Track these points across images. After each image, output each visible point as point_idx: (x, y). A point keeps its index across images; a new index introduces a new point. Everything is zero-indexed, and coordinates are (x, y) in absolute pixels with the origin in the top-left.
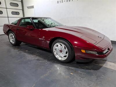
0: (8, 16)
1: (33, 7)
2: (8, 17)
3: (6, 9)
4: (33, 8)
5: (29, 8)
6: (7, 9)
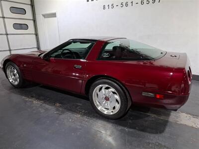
0: (6, 32)
1: (54, 15)
2: (7, 34)
3: (2, 19)
4: (56, 17)
6: (5, 19)
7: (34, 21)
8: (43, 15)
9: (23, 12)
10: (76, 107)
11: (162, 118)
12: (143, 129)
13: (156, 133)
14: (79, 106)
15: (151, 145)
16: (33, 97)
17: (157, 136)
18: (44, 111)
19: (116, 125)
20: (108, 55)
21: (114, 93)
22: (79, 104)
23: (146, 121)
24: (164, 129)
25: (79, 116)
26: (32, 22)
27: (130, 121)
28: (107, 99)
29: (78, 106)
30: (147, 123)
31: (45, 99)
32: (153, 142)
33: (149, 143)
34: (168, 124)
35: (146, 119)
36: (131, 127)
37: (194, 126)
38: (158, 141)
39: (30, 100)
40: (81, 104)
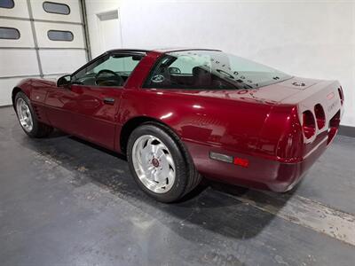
0: (36, 44)
1: (114, 15)
2: (37, 49)
3: (29, 22)
4: (117, 18)
5: (103, 17)
6: (35, 23)
7: (85, 25)
8: (97, 15)
9: (66, 9)
10: (111, 176)
11: (265, 209)
12: (216, 227)
13: (240, 237)
14: (118, 174)
15: (215, 260)
16: (48, 153)
17: (236, 243)
18: (53, 177)
19: (167, 214)
20: (162, 79)
21: (165, 152)
22: (119, 171)
23: (230, 212)
24: (259, 231)
25: (108, 191)
26: (81, 27)
27: (197, 209)
28: (156, 163)
29: (115, 173)
30: (229, 216)
31: (67, 158)
32: (224, 254)
33: (215, 255)
34: (273, 221)
35: (232, 207)
36: (192, 221)
37: (328, 231)
38: (234, 253)
39: (43, 157)
40: (122, 171)
